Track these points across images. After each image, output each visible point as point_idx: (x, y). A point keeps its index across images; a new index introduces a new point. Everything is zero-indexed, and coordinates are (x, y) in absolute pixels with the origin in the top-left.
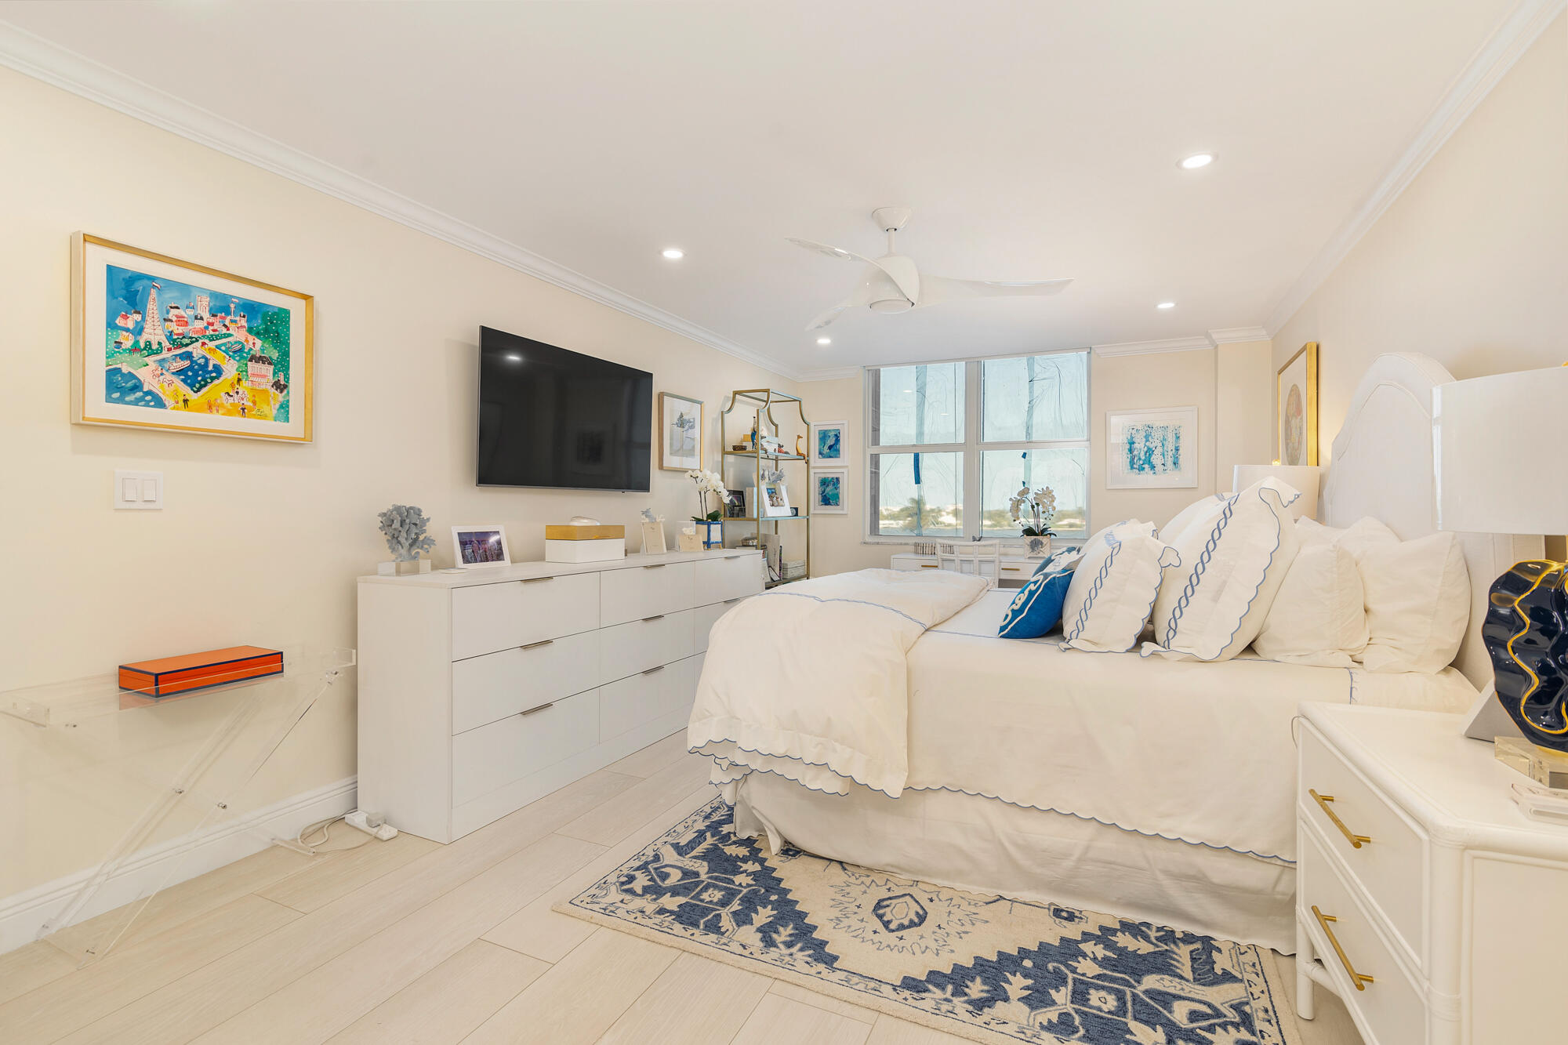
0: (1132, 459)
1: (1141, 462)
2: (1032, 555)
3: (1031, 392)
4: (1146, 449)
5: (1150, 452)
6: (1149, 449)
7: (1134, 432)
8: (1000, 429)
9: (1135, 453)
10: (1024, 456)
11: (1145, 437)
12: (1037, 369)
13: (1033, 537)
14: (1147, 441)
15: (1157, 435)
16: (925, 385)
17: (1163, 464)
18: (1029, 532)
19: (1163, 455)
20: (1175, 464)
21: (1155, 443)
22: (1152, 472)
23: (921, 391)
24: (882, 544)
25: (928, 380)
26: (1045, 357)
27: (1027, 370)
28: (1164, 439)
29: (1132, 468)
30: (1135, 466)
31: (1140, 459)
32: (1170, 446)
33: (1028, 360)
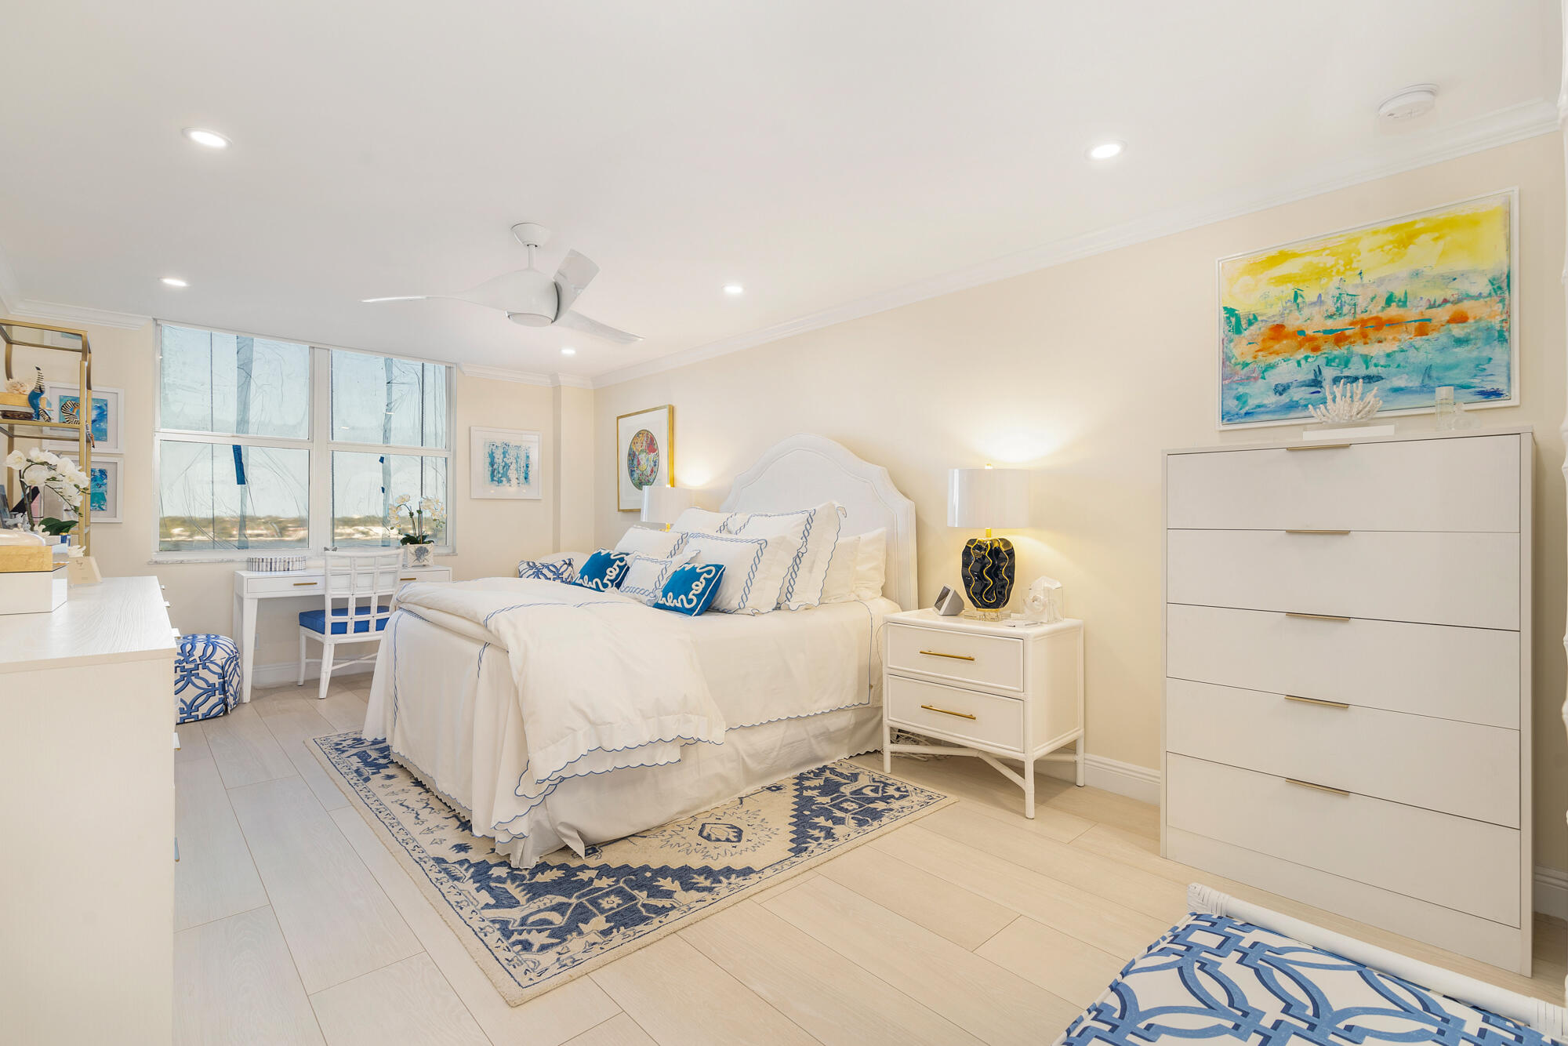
0: (493, 472)
1: (500, 476)
2: (417, 563)
3: (389, 394)
4: (503, 464)
5: (506, 466)
6: (506, 464)
7: (494, 448)
8: (353, 428)
9: (495, 466)
10: (382, 460)
11: (503, 453)
12: (395, 370)
13: (417, 546)
14: (505, 457)
15: (512, 452)
16: (252, 362)
17: (517, 479)
18: (409, 540)
19: (517, 470)
20: (526, 478)
21: (510, 459)
22: (508, 484)
23: (245, 368)
24: (189, 562)
25: (255, 355)
26: (406, 361)
27: (384, 369)
28: (518, 457)
29: (493, 480)
30: (495, 479)
31: (499, 472)
32: (523, 463)
33: (386, 360)
